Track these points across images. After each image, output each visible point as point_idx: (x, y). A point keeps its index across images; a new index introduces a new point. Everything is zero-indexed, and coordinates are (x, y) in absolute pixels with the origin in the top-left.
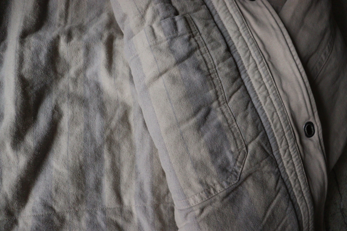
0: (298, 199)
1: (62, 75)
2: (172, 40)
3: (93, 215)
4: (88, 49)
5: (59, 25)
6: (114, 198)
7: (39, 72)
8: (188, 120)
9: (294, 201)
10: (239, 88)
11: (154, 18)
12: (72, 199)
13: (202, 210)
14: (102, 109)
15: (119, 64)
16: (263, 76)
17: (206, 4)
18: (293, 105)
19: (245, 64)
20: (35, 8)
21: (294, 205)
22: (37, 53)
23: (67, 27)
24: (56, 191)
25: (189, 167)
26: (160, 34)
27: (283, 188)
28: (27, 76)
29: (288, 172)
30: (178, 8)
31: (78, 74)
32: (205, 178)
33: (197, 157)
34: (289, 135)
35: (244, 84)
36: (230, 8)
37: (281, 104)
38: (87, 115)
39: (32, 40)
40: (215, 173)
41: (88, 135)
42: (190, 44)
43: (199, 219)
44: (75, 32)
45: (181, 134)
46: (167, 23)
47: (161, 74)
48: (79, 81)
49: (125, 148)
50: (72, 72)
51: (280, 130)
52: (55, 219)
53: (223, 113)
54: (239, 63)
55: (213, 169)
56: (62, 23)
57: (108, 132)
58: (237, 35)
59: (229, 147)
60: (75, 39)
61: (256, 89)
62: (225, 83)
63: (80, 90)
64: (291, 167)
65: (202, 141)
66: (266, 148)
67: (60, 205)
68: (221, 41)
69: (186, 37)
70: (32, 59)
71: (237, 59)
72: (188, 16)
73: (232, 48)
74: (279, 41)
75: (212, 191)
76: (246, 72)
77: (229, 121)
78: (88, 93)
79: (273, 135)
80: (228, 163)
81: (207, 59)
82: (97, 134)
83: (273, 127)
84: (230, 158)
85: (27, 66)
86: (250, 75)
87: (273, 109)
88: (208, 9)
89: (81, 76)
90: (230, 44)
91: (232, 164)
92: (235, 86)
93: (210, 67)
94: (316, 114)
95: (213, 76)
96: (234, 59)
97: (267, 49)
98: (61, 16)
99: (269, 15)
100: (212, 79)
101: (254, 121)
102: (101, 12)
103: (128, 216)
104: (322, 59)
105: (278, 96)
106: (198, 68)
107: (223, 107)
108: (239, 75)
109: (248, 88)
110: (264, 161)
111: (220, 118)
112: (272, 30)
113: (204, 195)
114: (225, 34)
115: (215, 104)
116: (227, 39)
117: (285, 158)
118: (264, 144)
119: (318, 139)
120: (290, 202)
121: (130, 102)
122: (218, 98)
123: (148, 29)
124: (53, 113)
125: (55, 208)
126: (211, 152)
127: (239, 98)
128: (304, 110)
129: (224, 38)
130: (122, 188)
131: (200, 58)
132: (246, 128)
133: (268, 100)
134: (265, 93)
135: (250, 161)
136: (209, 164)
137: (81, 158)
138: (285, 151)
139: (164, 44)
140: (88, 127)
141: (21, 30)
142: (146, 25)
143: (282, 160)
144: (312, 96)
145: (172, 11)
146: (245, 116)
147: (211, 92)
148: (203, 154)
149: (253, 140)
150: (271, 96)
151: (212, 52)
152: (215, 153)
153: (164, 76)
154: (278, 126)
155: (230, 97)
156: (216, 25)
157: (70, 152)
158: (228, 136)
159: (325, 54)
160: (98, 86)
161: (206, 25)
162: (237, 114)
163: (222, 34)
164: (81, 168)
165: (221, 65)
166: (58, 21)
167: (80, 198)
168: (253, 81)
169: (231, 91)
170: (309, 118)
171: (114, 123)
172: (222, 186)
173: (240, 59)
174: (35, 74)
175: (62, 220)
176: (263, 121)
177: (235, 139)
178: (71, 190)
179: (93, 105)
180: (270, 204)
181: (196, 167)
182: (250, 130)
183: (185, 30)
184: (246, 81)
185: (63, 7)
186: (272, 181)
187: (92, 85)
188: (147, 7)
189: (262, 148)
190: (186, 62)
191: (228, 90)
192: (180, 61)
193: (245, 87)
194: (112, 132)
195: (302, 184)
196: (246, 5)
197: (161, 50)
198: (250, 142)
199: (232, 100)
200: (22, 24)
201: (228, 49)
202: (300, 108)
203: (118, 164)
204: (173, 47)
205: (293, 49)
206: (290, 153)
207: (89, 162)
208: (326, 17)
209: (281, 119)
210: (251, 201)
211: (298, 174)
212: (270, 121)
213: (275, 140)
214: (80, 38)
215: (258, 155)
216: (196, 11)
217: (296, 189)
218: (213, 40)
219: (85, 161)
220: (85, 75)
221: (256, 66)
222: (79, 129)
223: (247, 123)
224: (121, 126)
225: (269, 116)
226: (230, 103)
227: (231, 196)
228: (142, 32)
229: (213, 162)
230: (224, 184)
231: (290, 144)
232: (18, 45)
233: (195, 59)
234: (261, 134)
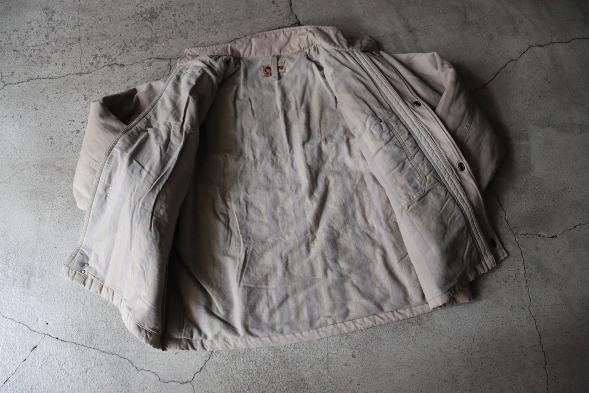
0: (461, 203)
1: (326, 162)
2: (381, 134)
3: (354, 230)
4: (337, 146)
5: (318, 136)
6: (363, 220)
7: (315, 161)
8: (395, 168)
9: (459, 204)
10: (418, 151)
11: (371, 125)
12: (342, 222)
13: (408, 207)
14: (350, 176)
15: (355, 152)
16: (430, 143)
17: (394, 113)
18: (448, 155)
19: (420, 140)
20: (305, 129)
21: (459, 206)
22: (312, 151)
23: (323, 137)
24: (334, 218)
25: (399, 188)
26: (375, 132)
27: (450, 197)
28: (310, 164)
29: (452, 189)
30: (381, 118)
31: (333, 160)
32: (407, 192)
33: (402, 184)
34: (448, 170)
35: (420, 149)
36: (407, 113)
37: (441, 155)
38: (342, 180)
39: (308, 146)
40: (412, 190)
41: (345, 189)
42: (390, 135)
43: (408, 211)
44: (328, 139)
45: (393, 175)
46: (377, 127)
47: (379, 151)
48: (334, 163)
49: (365, 194)
50: (330, 159)
51: (443, 168)
52: (335, 233)
53: (411, 164)
54: (416, 140)
55: (410, 188)
56: (320, 135)
57: (355, 186)
58: (413, 126)
59: (417, 178)
60: (329, 142)
61: (427, 150)
62: (410, 150)
63: (336, 168)
64: (453, 186)
65: (403, 176)
66: (436, 178)
67: (336, 226)
68: (405, 130)
69: (388, 131)
70: (311, 155)
71: (415, 138)
72: (386, 121)
73: (412, 133)
74: (436, 125)
75: (412, 198)
76: (420, 143)
77: (415, 167)
78: (340, 169)
79: (440, 171)
80: (417, 185)
81: (399, 140)
82: (349, 188)
83: (439, 167)
84: (418, 183)
85: (309, 159)
86: (423, 145)
87: (437, 159)
88: (396, 115)
89: (335, 161)
90: (410, 131)
91: (419, 186)
92: (416, 151)
93: (401, 144)
94: (463, 158)
95: (403, 147)
96: (413, 138)
97: (430, 129)
98: (318, 132)
99: (429, 112)
100: (404, 149)
101: (428, 165)
102: (338, 126)
103: (372, 229)
104: (465, 129)
105: (439, 152)
106: (396, 145)
107: (411, 161)
108: (417, 145)
109: (423, 151)
110: (436, 184)
111: (410, 166)
112: (431, 120)
113: (408, 200)
114: (407, 127)
115: (407, 160)
116: (408, 129)
117: (449, 182)
118: (435, 176)
119: (467, 171)
120: (456, 204)
121: (363, 170)
122: (408, 157)
123: (369, 131)
124: (325, 181)
125: (334, 227)
126: (408, 181)
127: (419, 156)
128: (455, 157)
129: (407, 129)
130: (367, 215)
131: (396, 140)
132: (424, 169)
133: (434, 155)
134: (432, 152)
135: (429, 184)
136: (408, 186)
137: (344, 201)
138: (448, 179)
139: (378, 137)
140: (344, 186)
141: (302, 142)
142: (367, 129)
143: (447, 184)
144: (458, 149)
145: (378, 120)
146: (423, 164)
147: (404, 155)
148: (405, 182)
149: (428, 174)
150: (436, 152)
151: (401, 137)
152: (410, 181)
153: (380, 151)
154: (442, 166)
155: (414, 156)
156: (402, 123)
157: (337, 198)
158: (415, 173)
159: (467, 126)
160: (345, 165)
161: (397, 124)
162: (419, 163)
163: (405, 127)
164: (344, 206)
165: (407, 142)
166: (317, 134)
167: (346, 221)
168: (425, 147)
169: (414, 153)
170: (459, 160)
171: (357, 182)
172: (416, 195)
173: (417, 137)
174: (313, 162)
175: (339, 234)
176: (433, 165)
177: (419, 174)
178: (341, 218)
179: (345, 174)
180: (444, 204)
181: (402, 188)
182: (426, 170)
183: (387, 128)
184: (421, 148)
185: (318, 126)
186: (443, 193)
187: (342, 165)
188: (366, 120)
189: (434, 177)
190: (390, 143)
191: (412, 153)
192: (387, 143)
193: (422, 151)
194: (357, 187)
195: (462, 195)
196: (416, 109)
197: (377, 140)
198: (427, 175)
199: (415, 157)
200: (301, 139)
201: (410, 134)
202: (452, 157)
203: (362, 203)
204: (382, 137)
205: (443, 127)
206: (451, 179)
207: (347, 203)
208: (464, 106)
209: (443, 163)
210: (432, 203)
211: (459, 190)
212: (437, 164)
213: (441, 173)
214: (332, 141)
215: (433, 181)
216: (390, 118)
217: (459, 198)
218: (401, 131)
219: (346, 202)
220: (337, 160)
221: (425, 139)
222: (340, 187)
223: (424, 166)
224: (361, 183)
225: (436, 162)
226: (414, 159)
227: (422, 200)
228: (366, 133)
229: (410, 185)
230: (417, 194)
231: (450, 175)
232: (302, 149)
233: (393, 141)
234: (432, 171)
